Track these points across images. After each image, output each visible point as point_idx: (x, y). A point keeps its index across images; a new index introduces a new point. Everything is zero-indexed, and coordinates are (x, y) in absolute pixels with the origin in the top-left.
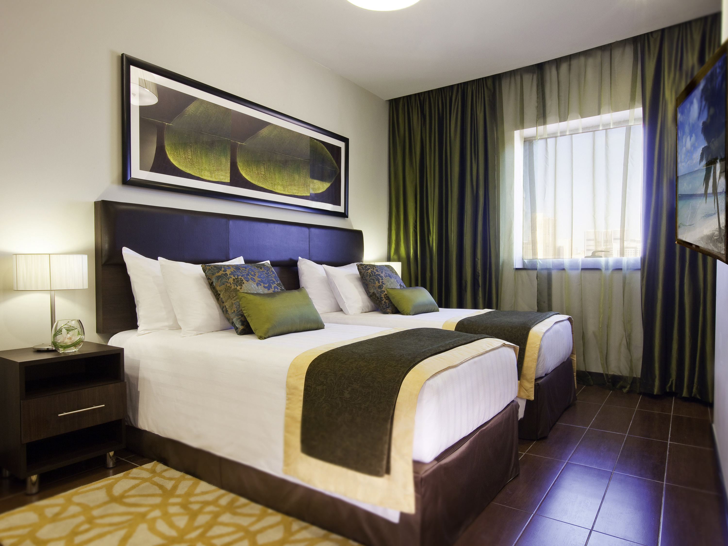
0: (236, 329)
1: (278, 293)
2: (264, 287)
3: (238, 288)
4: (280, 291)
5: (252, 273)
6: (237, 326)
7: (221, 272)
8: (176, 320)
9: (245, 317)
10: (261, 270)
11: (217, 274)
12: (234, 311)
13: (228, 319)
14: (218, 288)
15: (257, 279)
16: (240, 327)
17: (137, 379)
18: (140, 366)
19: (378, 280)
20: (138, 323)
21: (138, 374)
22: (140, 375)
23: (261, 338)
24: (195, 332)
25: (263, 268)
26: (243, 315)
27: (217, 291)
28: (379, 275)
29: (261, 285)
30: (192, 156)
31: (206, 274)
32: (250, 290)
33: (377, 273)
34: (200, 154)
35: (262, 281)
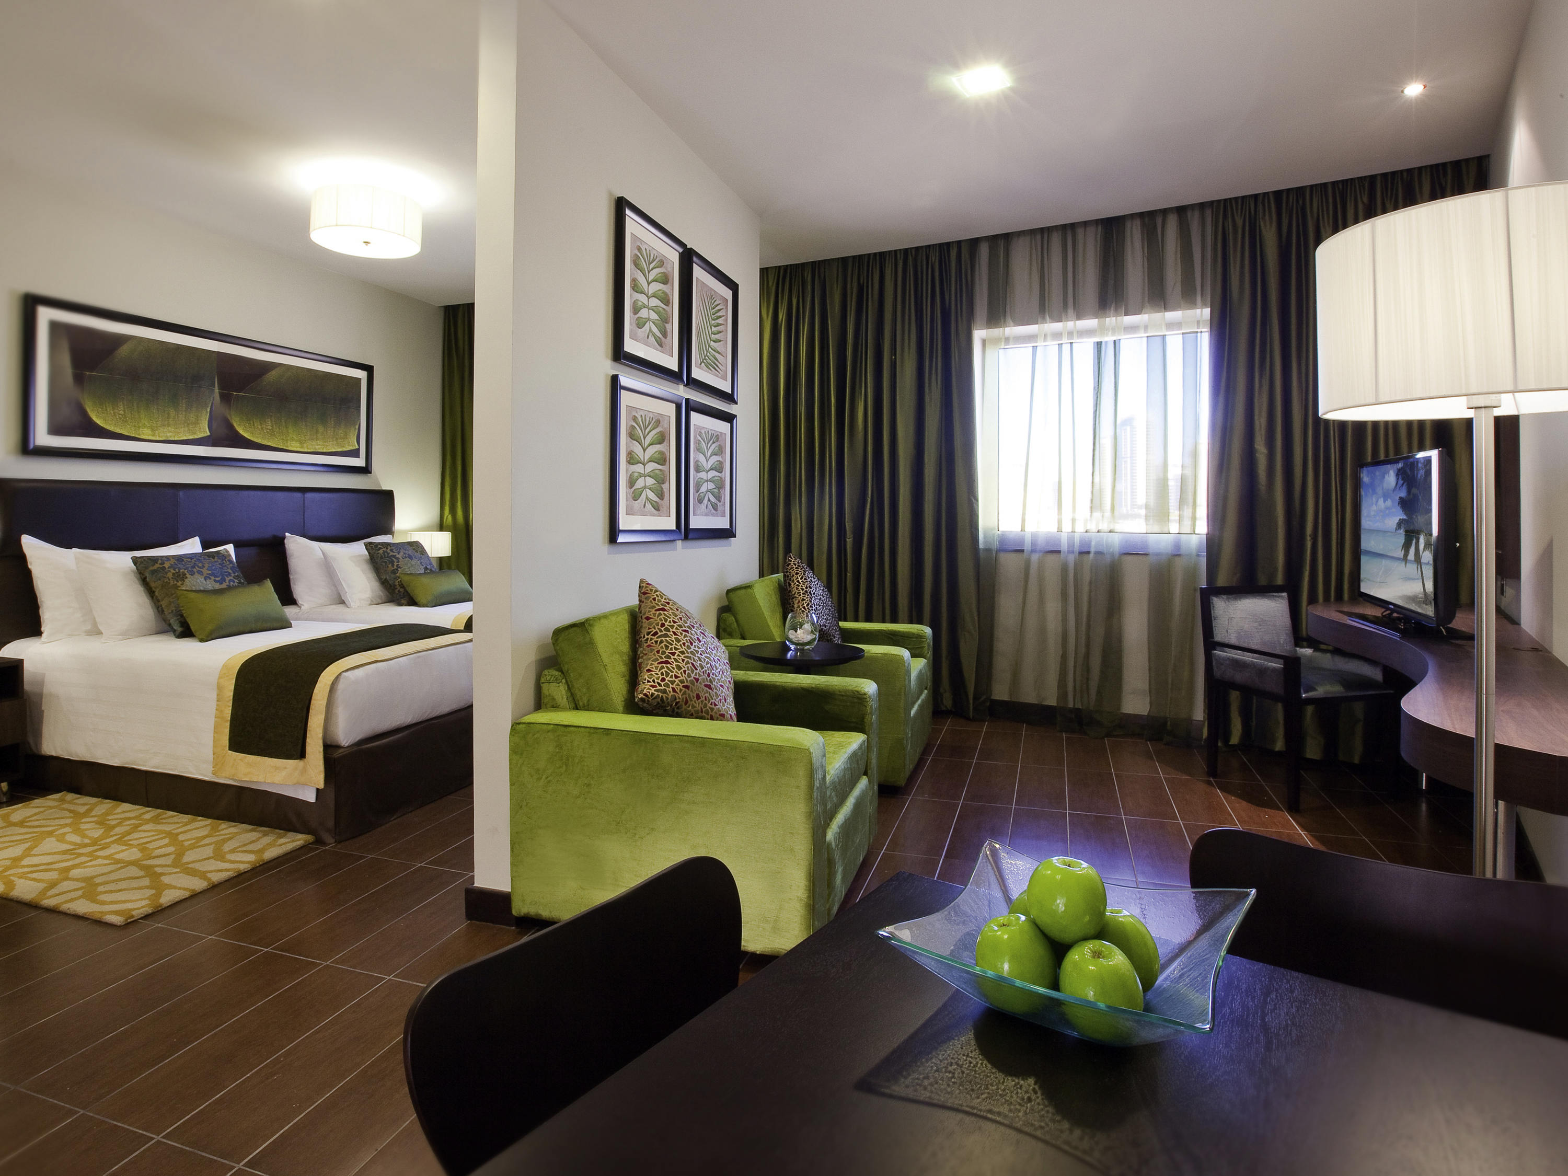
0: (174, 631)
1: (235, 587)
2: (215, 581)
3: (179, 583)
4: (237, 584)
5: (200, 565)
6: (175, 628)
7: (157, 566)
8: (95, 624)
9: (184, 618)
10: (213, 560)
11: (151, 568)
12: (172, 611)
13: (165, 620)
14: (153, 585)
15: (205, 571)
16: (179, 629)
17: (40, 696)
18: (45, 680)
19: (392, 562)
20: (42, 629)
21: (43, 690)
22: (45, 691)
23: (202, 640)
24: (121, 637)
25: (216, 558)
26: (182, 616)
27: (151, 588)
28: (394, 556)
29: (210, 579)
30: (124, 411)
31: (137, 567)
32: (194, 586)
33: (392, 553)
34: (137, 407)
35: (213, 574)
